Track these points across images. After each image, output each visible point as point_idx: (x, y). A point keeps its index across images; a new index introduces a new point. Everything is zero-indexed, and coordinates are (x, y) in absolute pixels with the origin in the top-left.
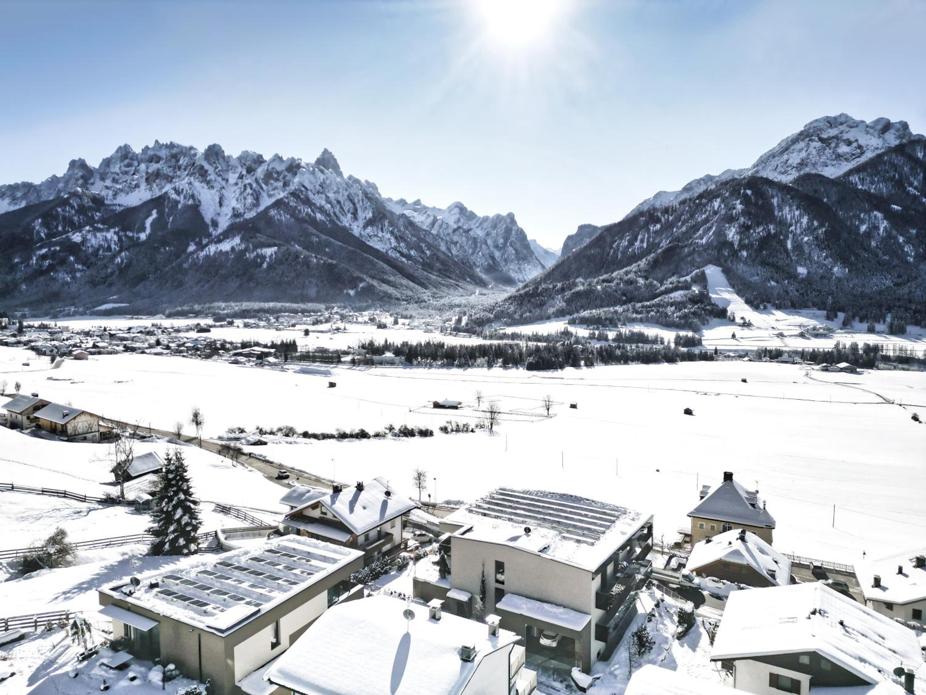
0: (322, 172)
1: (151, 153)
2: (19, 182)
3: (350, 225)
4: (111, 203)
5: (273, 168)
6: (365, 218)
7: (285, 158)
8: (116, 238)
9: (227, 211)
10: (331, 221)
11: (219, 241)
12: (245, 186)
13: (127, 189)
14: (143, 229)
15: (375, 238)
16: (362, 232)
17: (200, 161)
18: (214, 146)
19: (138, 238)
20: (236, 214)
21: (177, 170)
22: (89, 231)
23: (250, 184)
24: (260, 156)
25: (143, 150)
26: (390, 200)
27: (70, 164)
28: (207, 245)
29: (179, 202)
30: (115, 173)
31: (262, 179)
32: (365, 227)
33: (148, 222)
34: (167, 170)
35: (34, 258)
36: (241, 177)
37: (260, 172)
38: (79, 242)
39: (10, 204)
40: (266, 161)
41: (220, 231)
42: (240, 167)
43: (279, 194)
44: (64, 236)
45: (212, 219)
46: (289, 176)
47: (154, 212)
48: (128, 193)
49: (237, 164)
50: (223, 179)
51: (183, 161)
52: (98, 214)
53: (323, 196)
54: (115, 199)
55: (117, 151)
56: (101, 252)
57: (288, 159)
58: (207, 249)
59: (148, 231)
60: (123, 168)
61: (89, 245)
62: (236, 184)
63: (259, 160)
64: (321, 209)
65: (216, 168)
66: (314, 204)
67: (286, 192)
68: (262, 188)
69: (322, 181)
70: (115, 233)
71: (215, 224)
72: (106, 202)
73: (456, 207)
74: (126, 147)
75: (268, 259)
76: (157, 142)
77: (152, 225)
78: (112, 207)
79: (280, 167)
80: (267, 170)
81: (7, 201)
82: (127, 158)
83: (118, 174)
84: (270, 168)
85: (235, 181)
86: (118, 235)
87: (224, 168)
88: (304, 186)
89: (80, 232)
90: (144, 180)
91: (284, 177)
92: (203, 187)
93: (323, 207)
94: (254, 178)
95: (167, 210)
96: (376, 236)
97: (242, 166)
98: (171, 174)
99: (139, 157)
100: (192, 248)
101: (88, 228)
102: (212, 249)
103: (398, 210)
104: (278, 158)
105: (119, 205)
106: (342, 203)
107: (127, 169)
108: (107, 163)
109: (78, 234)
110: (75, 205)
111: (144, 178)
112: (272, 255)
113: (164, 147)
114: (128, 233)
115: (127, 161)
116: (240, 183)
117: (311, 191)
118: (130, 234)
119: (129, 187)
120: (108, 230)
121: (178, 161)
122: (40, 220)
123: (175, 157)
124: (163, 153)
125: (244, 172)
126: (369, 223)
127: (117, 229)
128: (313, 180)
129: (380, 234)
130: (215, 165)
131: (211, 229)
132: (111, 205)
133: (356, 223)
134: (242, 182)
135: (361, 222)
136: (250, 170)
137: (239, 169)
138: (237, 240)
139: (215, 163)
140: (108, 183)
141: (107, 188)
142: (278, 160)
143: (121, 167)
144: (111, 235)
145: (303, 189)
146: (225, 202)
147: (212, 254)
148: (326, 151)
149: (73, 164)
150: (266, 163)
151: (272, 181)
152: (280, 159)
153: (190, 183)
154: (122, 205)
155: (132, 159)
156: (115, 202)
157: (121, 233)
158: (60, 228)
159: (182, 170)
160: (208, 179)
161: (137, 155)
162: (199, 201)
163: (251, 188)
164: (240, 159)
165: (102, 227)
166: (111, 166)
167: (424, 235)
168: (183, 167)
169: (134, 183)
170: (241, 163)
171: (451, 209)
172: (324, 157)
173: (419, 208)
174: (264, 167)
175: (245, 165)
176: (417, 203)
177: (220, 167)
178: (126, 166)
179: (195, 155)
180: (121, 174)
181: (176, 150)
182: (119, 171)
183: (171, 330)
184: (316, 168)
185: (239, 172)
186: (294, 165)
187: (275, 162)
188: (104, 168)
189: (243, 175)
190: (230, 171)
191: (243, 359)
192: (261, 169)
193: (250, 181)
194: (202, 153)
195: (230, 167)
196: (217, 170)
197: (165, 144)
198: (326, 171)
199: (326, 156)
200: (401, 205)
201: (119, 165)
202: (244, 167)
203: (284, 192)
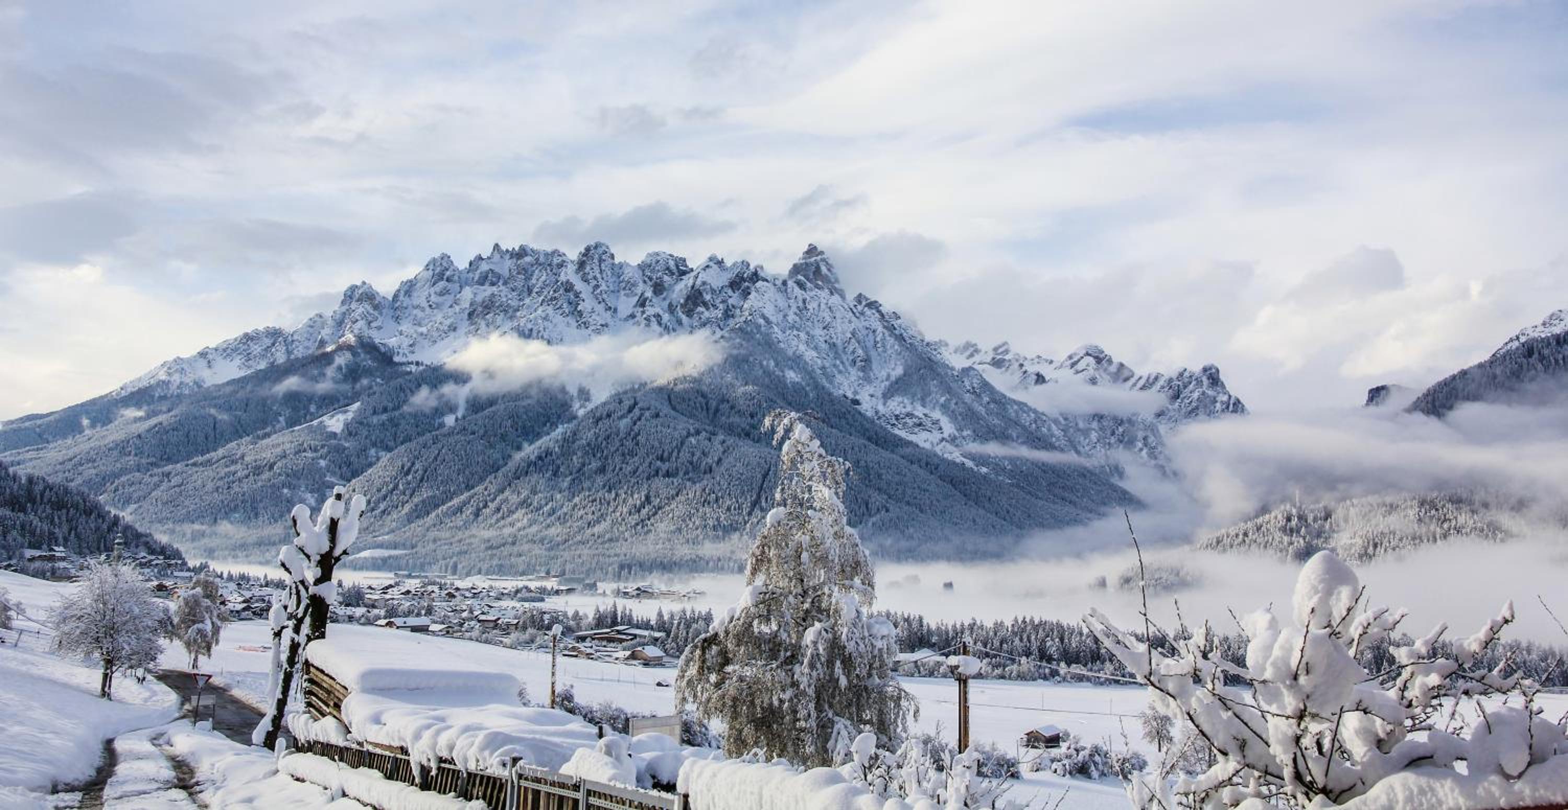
0: (801, 285)
1: (484, 267)
2: (261, 328)
3: (856, 393)
4: (404, 360)
5: (704, 283)
6: (888, 377)
7: (729, 263)
10: (817, 386)
12: (648, 319)
13: (435, 334)
14: (453, 408)
15: (907, 420)
16: (881, 409)
17: (569, 274)
18: (598, 245)
19: (442, 425)
21: (524, 294)
22: (359, 412)
23: (658, 316)
24: (682, 262)
25: (471, 263)
26: (943, 343)
27: (346, 293)
30: (418, 307)
31: (682, 305)
32: (887, 395)
34: (505, 295)
36: (642, 303)
37: (680, 290)
38: (339, 431)
39: (240, 368)
40: (692, 270)
42: (641, 285)
43: (714, 333)
44: (315, 422)
45: (580, 386)
46: (734, 299)
48: (435, 342)
49: (638, 276)
50: (608, 309)
51: (540, 278)
52: (378, 380)
53: (803, 335)
54: (411, 352)
55: (427, 268)
57: (735, 263)
59: (461, 411)
60: (433, 298)
62: (632, 317)
63: (680, 269)
64: (797, 361)
65: (597, 287)
66: (781, 352)
67: (727, 330)
68: (680, 323)
69: (801, 303)
71: (585, 394)
72: (396, 359)
73: (1088, 354)
74: (444, 260)
76: (497, 246)
78: (404, 368)
79: (719, 281)
80: (693, 287)
81: (238, 361)
82: (442, 279)
83: (423, 309)
84: (698, 282)
85: (629, 312)
87: (612, 288)
88: (763, 316)
89: (344, 413)
90: (465, 318)
91: (725, 301)
92: (568, 325)
93: (800, 357)
94: (667, 302)
96: (911, 415)
97: (645, 282)
98: (514, 303)
99: (464, 276)
101: (358, 406)
103: (958, 362)
104: (715, 263)
105: (417, 364)
106: (840, 348)
107: (439, 299)
108: (409, 287)
109: (339, 416)
110: (343, 364)
111: (467, 314)
113: (508, 256)
115: (442, 284)
116: (639, 315)
117: (778, 325)
119: (438, 331)
121: (528, 278)
123: (526, 272)
124: (503, 268)
125: (649, 294)
126: (896, 388)
128: (782, 303)
129: (919, 411)
130: (594, 282)
131: (576, 405)
132: (403, 364)
133: (869, 389)
134: (643, 312)
135: (880, 387)
136: (659, 288)
137: (641, 287)
139: (595, 277)
140: (405, 324)
141: (402, 333)
142: (715, 267)
143: (430, 295)
145: (761, 321)
148: (812, 250)
149: (351, 292)
150: (693, 274)
151: (701, 309)
152: (720, 263)
153: (546, 318)
154: (422, 364)
155: (450, 280)
156: (411, 358)
158: (312, 408)
159: (534, 294)
160: (580, 308)
161: (461, 272)
163: (659, 323)
164: (642, 267)
166: (415, 294)
167: (1016, 412)
168: (536, 290)
169: (449, 322)
170: (644, 275)
171: (1075, 359)
172: (808, 261)
173: (1004, 360)
174: (688, 281)
175: (650, 279)
176: (1000, 350)
177: (604, 285)
178: (441, 294)
179: (560, 265)
180: (428, 309)
181: (528, 259)
182: (425, 304)
183: (468, 594)
184: (790, 283)
185: (639, 292)
186: (745, 275)
187: (707, 270)
188: (401, 298)
189: (646, 299)
190: (622, 293)
191: (591, 647)
192: (680, 286)
193: (658, 310)
194: (572, 262)
195: (623, 285)
196: (598, 291)
197: (510, 249)
198: (809, 285)
199: (813, 259)
200: (968, 353)
201: (426, 293)
202: (650, 283)
203: (722, 330)
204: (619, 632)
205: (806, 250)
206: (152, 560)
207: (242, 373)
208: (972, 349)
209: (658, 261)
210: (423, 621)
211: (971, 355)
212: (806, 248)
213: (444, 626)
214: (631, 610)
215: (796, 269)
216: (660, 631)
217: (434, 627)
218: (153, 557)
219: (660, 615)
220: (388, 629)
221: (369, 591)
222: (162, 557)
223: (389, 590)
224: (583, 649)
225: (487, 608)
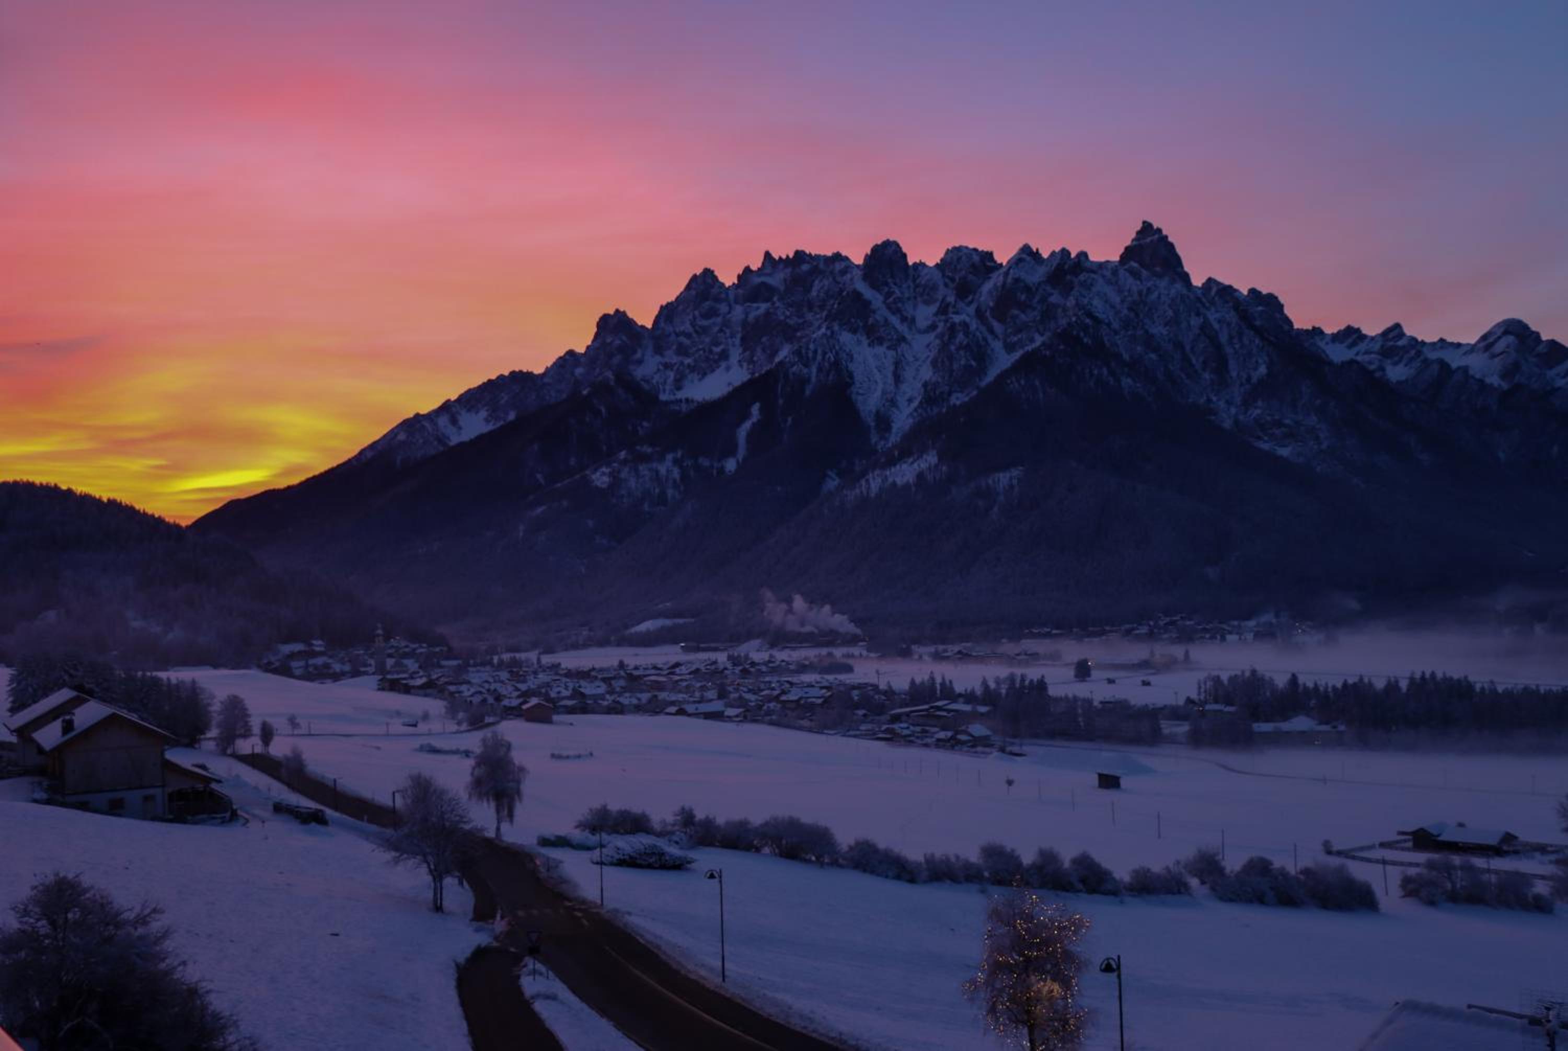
0: (1135, 274)
1: (755, 281)
3: (1209, 400)
4: (672, 398)
5: (1017, 280)
6: (1249, 379)
7: (1045, 254)
8: (676, 473)
9: (912, 389)
10: (1161, 395)
11: (892, 462)
12: (952, 329)
13: (705, 365)
14: (731, 451)
15: (1274, 431)
16: (1241, 417)
17: (855, 283)
18: (887, 244)
19: (721, 470)
20: (931, 397)
21: (805, 310)
22: (625, 462)
23: (964, 324)
24: (989, 255)
25: (739, 277)
26: (1316, 332)
27: (598, 325)
28: (864, 474)
29: (808, 380)
30: (683, 333)
31: (992, 309)
32: (1248, 402)
33: (743, 431)
34: (782, 312)
35: (522, 528)
36: (944, 310)
37: (988, 288)
38: (604, 486)
39: (487, 421)
40: (1001, 265)
41: (894, 438)
42: (942, 287)
43: (1032, 340)
44: (577, 477)
45: (878, 412)
46: (1054, 296)
47: (755, 409)
48: (705, 374)
49: (938, 275)
50: (904, 319)
51: (818, 289)
52: (645, 424)
54: (679, 388)
55: (688, 287)
56: (646, 507)
57: (1053, 254)
58: (863, 482)
59: (742, 452)
60: (699, 321)
61: (623, 492)
62: (933, 327)
63: (987, 266)
64: (1134, 367)
65: (889, 294)
66: (1117, 357)
67: (1048, 334)
68: (991, 331)
69: (1136, 297)
70: (676, 461)
71: (884, 423)
72: (662, 397)
73: (1507, 332)
74: (708, 273)
75: (1001, 498)
76: (767, 255)
77: (750, 436)
78: (672, 407)
79: (1036, 276)
80: (1004, 287)
81: (482, 412)
82: (707, 299)
83: (688, 336)
84: (1010, 280)
85: (929, 322)
86: (681, 467)
87: (907, 295)
88: (1090, 315)
89: (608, 465)
90: (737, 341)
91: (1043, 300)
92: (859, 342)
93: (1139, 360)
94: (973, 307)
95: (781, 401)
96: (1279, 424)
97: (946, 285)
98: (793, 321)
99: (732, 292)
100: (832, 483)
101: (623, 455)
102: (874, 483)
103: (1337, 355)
104: (1028, 254)
105: (686, 401)
106: (1188, 348)
107: (705, 323)
108: (667, 312)
109: (604, 469)
110: (603, 410)
111: (739, 336)
112: (1012, 487)
113: (781, 266)
114: (701, 460)
115: (707, 304)
116: (941, 325)
117: (1109, 325)
118: (705, 462)
119: (707, 359)
120: (662, 459)
121: (809, 290)
122: (536, 447)
123: (803, 282)
124: (777, 280)
125: (951, 299)
126: (1260, 391)
127: (679, 454)
128: (1114, 297)
129: (1290, 418)
130: (886, 289)
131: (874, 439)
132: (672, 402)
133: (1224, 395)
134: (946, 321)
135: (1237, 392)
136: (965, 291)
137: (942, 291)
138: (931, 458)
139: (886, 284)
140: (671, 357)
141: (667, 366)
142: (1029, 259)
143: (695, 318)
144: (667, 467)
145: (1089, 322)
146: (908, 373)
147: (873, 495)
148: (1147, 228)
149: (605, 323)
150: (1002, 270)
151: (1015, 312)
152: (1036, 255)
153: (832, 337)
154: (692, 401)
155: (717, 300)
156: (680, 395)
157: (688, 463)
158: (572, 461)
159: (816, 309)
160: (871, 321)
161: (728, 289)
162: (851, 376)
163: (967, 334)
164: (942, 266)
165: (649, 450)
166: (677, 319)
168: (818, 303)
169: (717, 350)
170: (943, 276)
171: (1491, 340)
172: (1142, 242)
173: (1397, 347)
174: (996, 279)
175: (952, 280)
176: (1391, 335)
177: (897, 291)
178: (706, 316)
179: (844, 272)
180: (694, 335)
181: (805, 267)
182: (690, 329)
183: (764, 669)
184: (1122, 272)
185: (940, 298)
186: (1066, 267)
187: (1021, 265)
188: (662, 325)
189: (948, 305)
190: (919, 299)
191: (908, 728)
192: (987, 286)
193: (963, 317)
194: (858, 266)
195: (920, 290)
196: (891, 299)
197: (784, 257)
198: (1145, 273)
199: (1148, 240)
200: (1350, 340)
201: (691, 317)
202: (951, 285)
203: (1042, 335)
204: (939, 708)
205: (1139, 228)
206: (414, 650)
207: (490, 427)
208: (1355, 336)
209: (959, 259)
210: (717, 706)
211: (1354, 344)
212: (1139, 227)
213: (741, 710)
214: (951, 682)
215: (1129, 253)
216: (986, 705)
217: (730, 712)
218: (416, 646)
219: (985, 684)
220: (679, 718)
221: (653, 672)
222: (424, 645)
223: (677, 670)
224: (899, 731)
225: (788, 685)
